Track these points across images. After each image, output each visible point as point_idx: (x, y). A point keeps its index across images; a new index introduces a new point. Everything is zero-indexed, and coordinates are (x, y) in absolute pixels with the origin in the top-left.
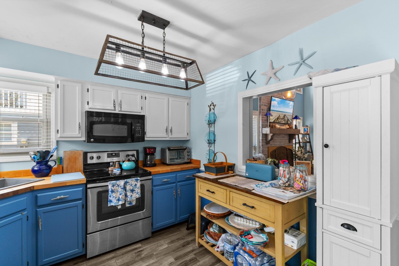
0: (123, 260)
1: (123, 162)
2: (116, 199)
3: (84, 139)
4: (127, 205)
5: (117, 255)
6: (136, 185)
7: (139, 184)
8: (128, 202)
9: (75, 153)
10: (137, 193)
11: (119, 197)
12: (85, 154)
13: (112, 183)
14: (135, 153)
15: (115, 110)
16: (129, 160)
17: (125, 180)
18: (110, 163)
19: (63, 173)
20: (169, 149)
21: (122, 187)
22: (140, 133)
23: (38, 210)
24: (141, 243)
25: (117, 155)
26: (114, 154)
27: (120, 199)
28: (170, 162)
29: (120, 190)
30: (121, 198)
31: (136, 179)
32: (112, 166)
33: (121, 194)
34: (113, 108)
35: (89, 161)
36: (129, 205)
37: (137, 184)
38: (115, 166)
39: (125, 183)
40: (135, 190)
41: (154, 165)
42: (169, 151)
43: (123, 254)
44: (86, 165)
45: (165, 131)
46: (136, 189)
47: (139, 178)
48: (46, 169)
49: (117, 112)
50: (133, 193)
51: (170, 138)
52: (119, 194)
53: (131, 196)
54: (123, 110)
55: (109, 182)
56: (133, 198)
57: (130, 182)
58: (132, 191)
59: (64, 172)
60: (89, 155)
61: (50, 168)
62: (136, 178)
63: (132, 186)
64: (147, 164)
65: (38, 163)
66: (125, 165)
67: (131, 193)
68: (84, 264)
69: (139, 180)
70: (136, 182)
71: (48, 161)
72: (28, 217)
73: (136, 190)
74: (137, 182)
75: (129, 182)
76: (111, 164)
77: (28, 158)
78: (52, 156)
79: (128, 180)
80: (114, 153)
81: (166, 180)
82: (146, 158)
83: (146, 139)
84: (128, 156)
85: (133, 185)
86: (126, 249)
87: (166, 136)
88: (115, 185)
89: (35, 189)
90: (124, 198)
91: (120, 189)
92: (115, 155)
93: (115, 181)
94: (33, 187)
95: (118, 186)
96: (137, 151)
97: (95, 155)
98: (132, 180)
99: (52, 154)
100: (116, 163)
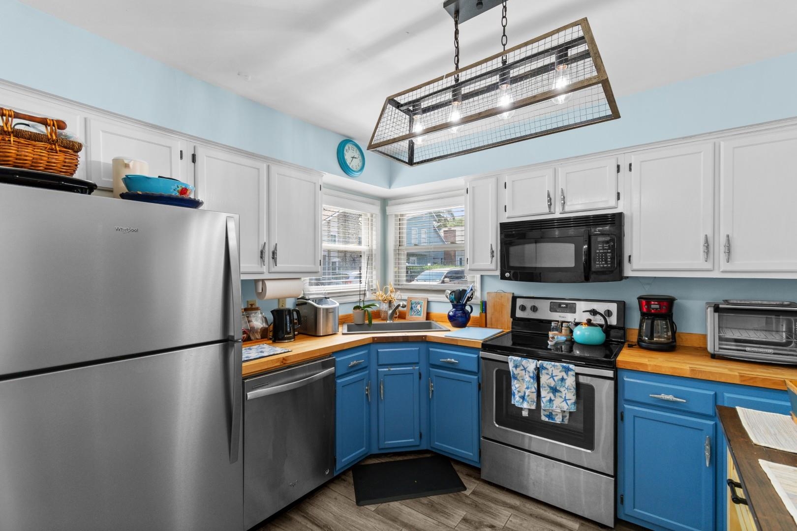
1: (577, 324)
2: (520, 394)
3: (498, 273)
4: (544, 418)
5: (522, 507)
6: (563, 380)
7: (570, 381)
8: (544, 410)
9: (502, 297)
10: (565, 400)
11: (525, 393)
12: (514, 299)
13: (514, 361)
14: (613, 307)
15: (550, 213)
16: (589, 323)
17: (540, 361)
18: (551, 324)
19: (486, 326)
20: (717, 309)
21: (532, 375)
22: (606, 258)
23: (431, 369)
25: (572, 309)
26: (564, 306)
27: (526, 398)
28: (720, 348)
29: (527, 378)
30: (529, 396)
31: (563, 367)
32: (553, 329)
33: (527, 388)
34: (547, 210)
35: (519, 314)
36: (547, 420)
37: (565, 377)
38: (561, 332)
39: (538, 370)
40: (559, 391)
41: (670, 347)
42: (716, 315)
43: (531, 515)
44: (516, 321)
45: (702, 248)
46: (562, 389)
47: (571, 366)
48: (461, 317)
49: (557, 215)
50: (555, 396)
51: (722, 272)
52: (525, 387)
53: (551, 401)
54: (567, 209)
55: (510, 357)
56: (554, 408)
57: (550, 370)
58: (554, 390)
59: (488, 326)
60: (519, 302)
61: (466, 314)
62: (565, 364)
63: (554, 380)
64: (644, 341)
65: (454, 306)
66: (578, 333)
67: (551, 395)
69: (572, 370)
70: (564, 374)
71: (465, 305)
72: (420, 374)
73: (564, 393)
74: (567, 374)
75: (546, 369)
76: (553, 324)
77: (442, 298)
78: (469, 299)
79: (546, 364)
80: (563, 304)
81: (670, 397)
84: (594, 312)
85: (556, 378)
86: (545, 511)
87: (708, 265)
88: (520, 366)
89: (427, 339)
90: (535, 400)
91: (527, 376)
92: (566, 307)
93: (520, 358)
94: (425, 336)
95: (525, 369)
96: (620, 305)
97: (529, 304)
98: (554, 366)
99: (469, 295)
100: (564, 325)
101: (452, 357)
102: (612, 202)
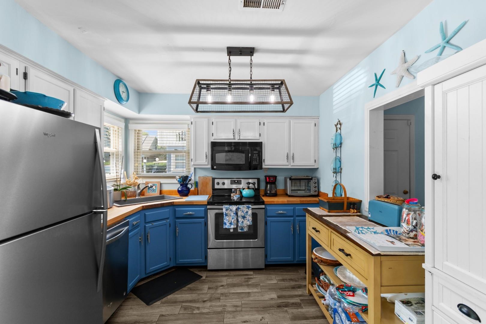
0: (233, 281)
1: (244, 189)
2: (229, 222)
3: (210, 166)
4: (239, 231)
5: (230, 275)
6: (247, 212)
7: (250, 212)
8: (240, 227)
9: (206, 179)
10: (248, 220)
11: (231, 221)
12: (213, 179)
13: (226, 207)
14: (256, 181)
15: (234, 139)
16: (249, 188)
17: (237, 206)
18: (232, 190)
19: (198, 195)
20: (291, 179)
21: (234, 212)
22: (257, 160)
23: (176, 220)
24: (253, 272)
25: (239, 182)
26: (237, 181)
27: (232, 223)
28: (291, 193)
29: (232, 214)
30: (233, 222)
31: (247, 207)
32: (234, 192)
33: (233, 219)
34: (233, 137)
35: (216, 187)
36: (241, 231)
37: (248, 211)
38: (236, 193)
39: (237, 209)
40: (246, 217)
41: (275, 195)
42: (290, 181)
43: (235, 276)
44: (214, 189)
45: (286, 158)
46: (247, 216)
47: (250, 206)
48: (186, 190)
49: (236, 141)
50: (244, 220)
51: (292, 166)
52: (231, 218)
53: (243, 222)
54: (241, 138)
55: (224, 206)
56: (244, 225)
57: (242, 209)
58: (244, 217)
59: (199, 194)
60: (216, 181)
61: (188, 189)
62: (247, 205)
63: (244, 213)
64: (268, 193)
65: (181, 185)
66: (245, 193)
67: (243, 220)
68: (205, 273)
69: (250, 207)
70: (247, 209)
71: (187, 184)
72: (170, 224)
73: (248, 218)
74: (249, 210)
75: (240, 209)
76: (233, 190)
77: (175, 181)
78: (190, 180)
79: (240, 206)
80: (236, 180)
81: (281, 212)
82: (266, 187)
83: (264, 167)
84: (249, 183)
85: (244, 212)
86: (239, 272)
87: (287, 164)
88: (229, 209)
89: (174, 204)
90: (236, 223)
91: (232, 213)
92: (238, 182)
93: (228, 206)
94: (173, 202)
95: (231, 210)
96: (259, 180)
97: (221, 181)
98: (243, 207)
99: (189, 178)
100: (238, 190)
101: (190, 211)
102: (257, 136)
